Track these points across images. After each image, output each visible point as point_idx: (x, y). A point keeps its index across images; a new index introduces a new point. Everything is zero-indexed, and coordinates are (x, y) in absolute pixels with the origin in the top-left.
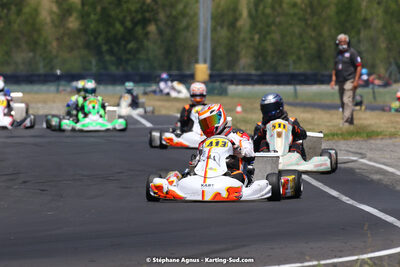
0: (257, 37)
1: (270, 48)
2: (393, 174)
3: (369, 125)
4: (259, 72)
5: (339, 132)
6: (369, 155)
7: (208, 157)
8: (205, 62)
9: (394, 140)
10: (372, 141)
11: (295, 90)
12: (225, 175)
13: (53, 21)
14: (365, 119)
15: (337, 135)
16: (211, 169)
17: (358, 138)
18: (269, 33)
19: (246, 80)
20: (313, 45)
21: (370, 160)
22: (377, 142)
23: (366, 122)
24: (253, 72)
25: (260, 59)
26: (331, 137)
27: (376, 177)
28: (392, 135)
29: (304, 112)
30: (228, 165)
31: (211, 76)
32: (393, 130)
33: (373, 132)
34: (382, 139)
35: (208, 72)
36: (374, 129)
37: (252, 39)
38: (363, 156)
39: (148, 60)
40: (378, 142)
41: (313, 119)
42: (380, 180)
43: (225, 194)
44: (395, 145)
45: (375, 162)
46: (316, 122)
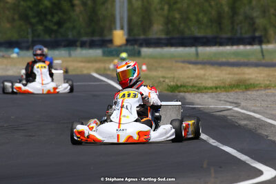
0: (166, 7)
1: (177, 16)
2: (258, 119)
3: (249, 79)
4: (168, 37)
5: (223, 85)
6: (243, 104)
7: (122, 107)
8: (122, 28)
9: (267, 91)
10: (249, 92)
11: (197, 51)
12: (136, 121)
14: (248, 74)
15: (220, 87)
16: (124, 116)
17: (237, 90)
18: (175, 3)
19: (157, 43)
20: (214, 13)
21: (243, 108)
22: (252, 94)
23: (247, 77)
24: (163, 36)
25: (170, 26)
26: (215, 90)
27: (243, 123)
28: (267, 87)
29: (198, 69)
30: (139, 113)
31: (127, 41)
32: (268, 83)
33: (251, 84)
34: (258, 90)
35: (125, 37)
36: (252, 82)
37: (162, 9)
38: (237, 105)
39: (74, 27)
40: (254, 93)
41: (205, 75)
42: (246, 125)
43: (136, 137)
44: (267, 95)
45: (247, 110)
46: (206, 77)
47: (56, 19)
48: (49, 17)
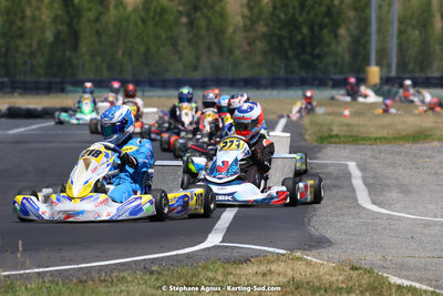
13: (245, 26)
47: (317, 51)
48: (308, 50)
